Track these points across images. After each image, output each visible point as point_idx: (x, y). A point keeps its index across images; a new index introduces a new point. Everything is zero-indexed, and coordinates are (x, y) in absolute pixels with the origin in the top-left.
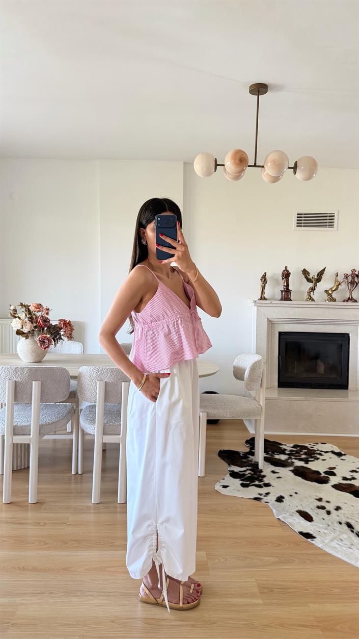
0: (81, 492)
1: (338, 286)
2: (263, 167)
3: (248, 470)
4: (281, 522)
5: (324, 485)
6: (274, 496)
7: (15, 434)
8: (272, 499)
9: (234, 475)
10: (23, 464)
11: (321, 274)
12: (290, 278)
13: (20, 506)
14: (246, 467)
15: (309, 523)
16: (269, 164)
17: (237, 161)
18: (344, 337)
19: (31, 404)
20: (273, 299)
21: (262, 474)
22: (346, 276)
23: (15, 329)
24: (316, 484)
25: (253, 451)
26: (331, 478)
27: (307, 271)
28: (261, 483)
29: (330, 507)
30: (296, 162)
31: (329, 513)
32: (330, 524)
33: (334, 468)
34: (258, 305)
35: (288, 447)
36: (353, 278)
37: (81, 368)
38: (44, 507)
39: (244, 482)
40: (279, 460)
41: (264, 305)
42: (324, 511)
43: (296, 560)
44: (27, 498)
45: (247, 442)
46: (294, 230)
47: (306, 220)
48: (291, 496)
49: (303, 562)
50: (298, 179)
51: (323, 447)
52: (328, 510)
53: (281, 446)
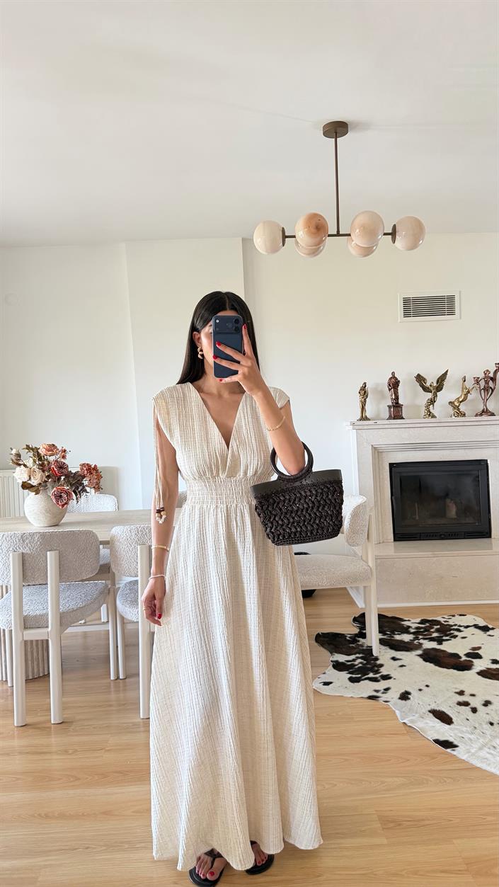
0: (124, 705)
1: (466, 395)
2: (349, 235)
3: (358, 658)
4: (408, 728)
5: (466, 672)
6: (396, 691)
7: (26, 628)
8: (393, 695)
9: (338, 666)
10: (41, 670)
11: (442, 379)
12: (399, 388)
13: (38, 728)
14: (355, 654)
15: (447, 726)
16: (358, 231)
17: (313, 230)
18: (480, 464)
19: (47, 584)
20: (377, 418)
21: (378, 662)
22: (477, 380)
23: (20, 482)
24: (455, 671)
25: (364, 631)
26: (476, 661)
27: (422, 377)
28: (377, 676)
29: (475, 702)
30: (395, 226)
31: (474, 710)
32: (477, 725)
33: (479, 648)
34: (357, 427)
35: (413, 622)
36: (487, 382)
37: (114, 528)
38: (72, 728)
39: (354, 676)
40: (402, 642)
42: (467, 708)
43: (431, 779)
44: (48, 718)
45: (355, 620)
46: (401, 322)
47: (417, 307)
48: (420, 690)
49: (442, 781)
50: (399, 250)
51: (461, 621)
52: (474, 707)
53: (403, 623)
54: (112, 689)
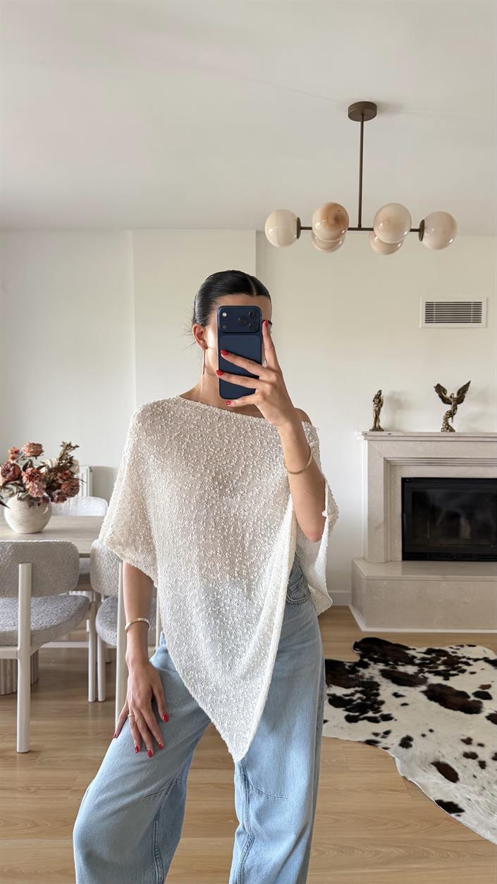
0: (98, 734)
2: (372, 229)
3: (357, 692)
4: (408, 784)
5: (474, 715)
6: (397, 736)
8: (394, 740)
9: (336, 701)
11: (463, 391)
14: (354, 687)
15: (452, 785)
16: (381, 225)
17: (332, 221)
20: (392, 429)
21: (379, 698)
24: (463, 714)
25: (366, 660)
26: (486, 703)
27: (442, 387)
28: (377, 715)
29: (485, 755)
30: (423, 223)
31: (483, 765)
32: (486, 785)
33: (489, 687)
34: (370, 438)
35: (418, 652)
38: (39, 759)
39: (351, 714)
40: (405, 674)
42: (474, 761)
43: (433, 852)
44: (14, 744)
45: (356, 645)
46: (422, 328)
47: (438, 313)
48: (424, 735)
49: (445, 856)
50: (426, 248)
51: (470, 652)
52: (482, 760)
53: (408, 652)
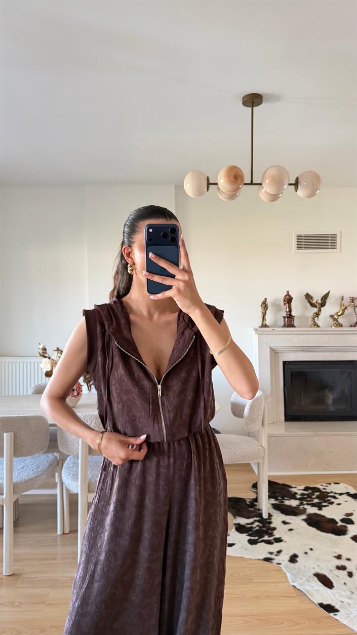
1: (344, 311)
2: (261, 184)
4: (297, 591)
5: (342, 536)
6: (287, 554)
8: (284, 558)
9: (240, 529)
11: (325, 297)
12: (292, 303)
14: (253, 517)
15: (329, 591)
16: (267, 181)
17: (232, 179)
18: (353, 364)
20: (275, 325)
21: (272, 526)
22: (352, 300)
24: (334, 536)
26: (349, 527)
27: (310, 296)
28: (271, 538)
30: (297, 179)
31: (350, 575)
32: (353, 590)
33: (351, 514)
34: (259, 333)
35: (298, 489)
38: (21, 580)
39: (252, 538)
40: (290, 507)
41: (265, 333)
42: (345, 573)
46: (295, 253)
47: (307, 242)
48: (306, 553)
50: (300, 197)
51: (336, 488)
52: (350, 571)
53: (291, 489)
54: (59, 542)
